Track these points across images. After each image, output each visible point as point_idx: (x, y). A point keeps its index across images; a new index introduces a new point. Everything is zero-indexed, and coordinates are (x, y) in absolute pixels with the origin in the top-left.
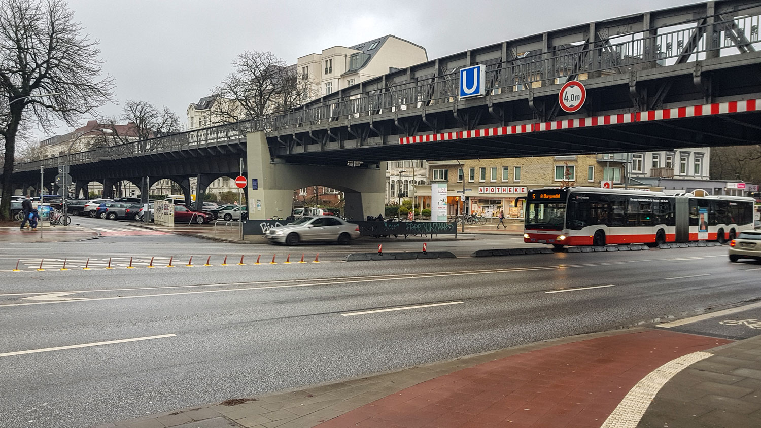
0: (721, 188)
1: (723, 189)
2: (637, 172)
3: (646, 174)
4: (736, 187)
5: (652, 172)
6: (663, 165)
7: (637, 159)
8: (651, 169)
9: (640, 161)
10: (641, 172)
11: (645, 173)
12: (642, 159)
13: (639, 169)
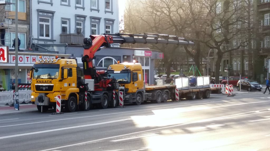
0: (130, 56)
1: (131, 57)
2: (44, 38)
3: (55, 41)
4: (143, 55)
5: (61, 39)
6: (73, 31)
7: (45, 24)
8: (61, 35)
9: (48, 26)
10: (49, 38)
11: (54, 39)
12: (49, 24)
13: (47, 35)
